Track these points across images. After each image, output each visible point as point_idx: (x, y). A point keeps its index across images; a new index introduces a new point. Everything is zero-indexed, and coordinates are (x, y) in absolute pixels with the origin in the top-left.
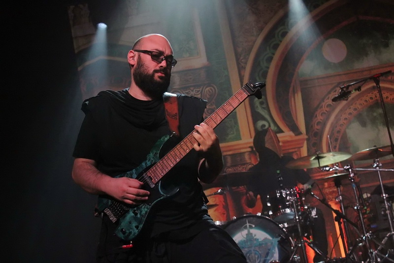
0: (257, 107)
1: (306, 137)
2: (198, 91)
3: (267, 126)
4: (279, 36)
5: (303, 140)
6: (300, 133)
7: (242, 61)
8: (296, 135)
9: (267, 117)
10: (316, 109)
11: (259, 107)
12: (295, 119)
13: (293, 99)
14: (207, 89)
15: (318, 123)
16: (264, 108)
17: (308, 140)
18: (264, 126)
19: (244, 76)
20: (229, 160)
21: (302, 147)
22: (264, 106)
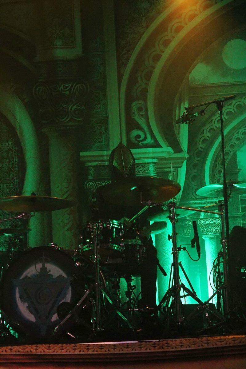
0: (134, 113)
1: (187, 155)
2: (67, 87)
3: (143, 137)
4: (173, 31)
5: (183, 158)
6: (181, 151)
7: (124, 56)
8: (175, 152)
9: (144, 126)
10: (204, 125)
11: (136, 112)
12: (176, 133)
13: (177, 108)
14: (78, 86)
15: (204, 141)
16: (142, 115)
17: (189, 159)
18: (139, 136)
19: (123, 75)
20: (92, 172)
21: (180, 167)
22: (143, 113)
